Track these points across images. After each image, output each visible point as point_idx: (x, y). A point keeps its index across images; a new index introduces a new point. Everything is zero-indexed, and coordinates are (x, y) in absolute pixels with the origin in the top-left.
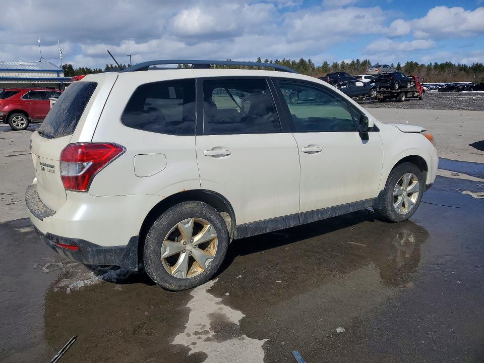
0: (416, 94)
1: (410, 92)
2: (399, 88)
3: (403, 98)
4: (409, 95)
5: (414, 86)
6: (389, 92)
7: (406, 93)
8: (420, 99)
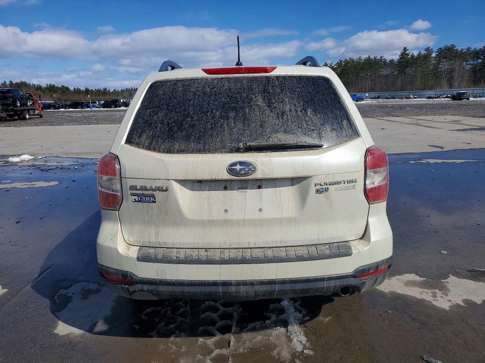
0: (37, 112)
1: (32, 109)
2: (21, 106)
3: (27, 116)
4: (31, 112)
5: (33, 104)
6: (12, 110)
7: (28, 110)
8: (41, 116)
